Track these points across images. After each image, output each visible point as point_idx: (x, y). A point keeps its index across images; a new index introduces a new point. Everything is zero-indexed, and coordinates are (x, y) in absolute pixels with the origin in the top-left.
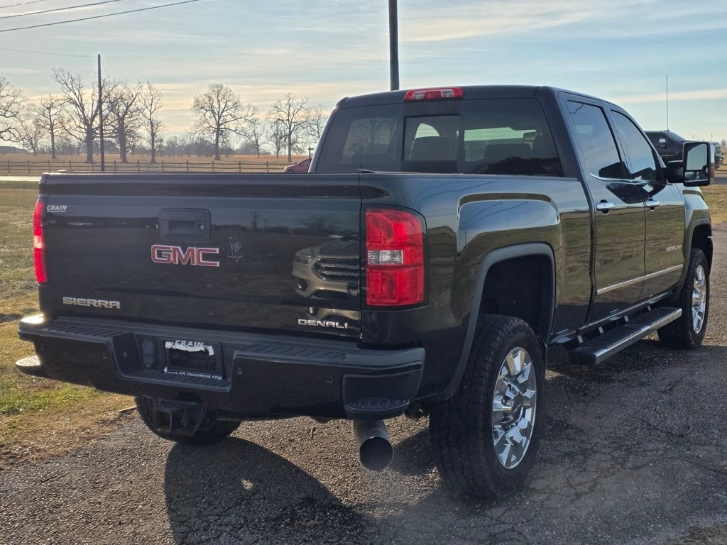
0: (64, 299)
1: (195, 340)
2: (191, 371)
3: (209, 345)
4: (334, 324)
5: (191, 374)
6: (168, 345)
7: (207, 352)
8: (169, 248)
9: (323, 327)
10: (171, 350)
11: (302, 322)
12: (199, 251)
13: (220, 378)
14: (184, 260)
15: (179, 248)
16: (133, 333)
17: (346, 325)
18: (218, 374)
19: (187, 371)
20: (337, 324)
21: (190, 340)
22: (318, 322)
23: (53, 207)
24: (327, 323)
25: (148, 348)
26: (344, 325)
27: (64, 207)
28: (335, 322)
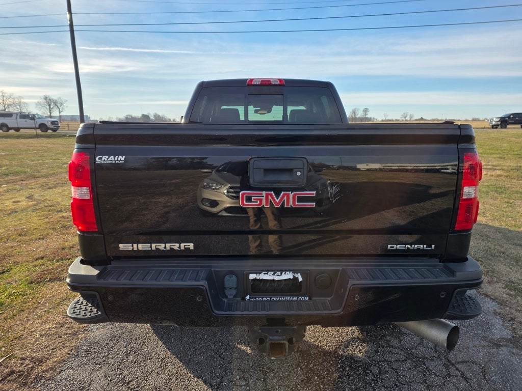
0: (121, 246)
1: (283, 270)
2: (274, 296)
3: (297, 273)
4: (422, 246)
5: (275, 299)
6: (252, 276)
7: (296, 279)
8: (262, 194)
9: (412, 250)
10: (255, 280)
11: (391, 247)
12: (294, 196)
13: (307, 298)
14: (277, 204)
15: (272, 192)
16: (210, 269)
17: (433, 246)
18: (305, 295)
19: (271, 296)
20: (425, 246)
21: (278, 271)
22: (407, 246)
23: (105, 158)
24: (416, 246)
25: (231, 282)
26: (431, 247)
27: (122, 158)
28: (423, 245)
